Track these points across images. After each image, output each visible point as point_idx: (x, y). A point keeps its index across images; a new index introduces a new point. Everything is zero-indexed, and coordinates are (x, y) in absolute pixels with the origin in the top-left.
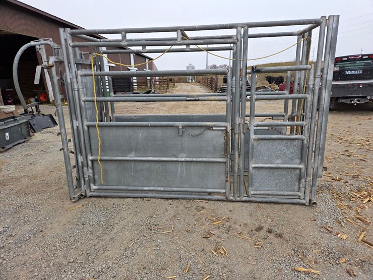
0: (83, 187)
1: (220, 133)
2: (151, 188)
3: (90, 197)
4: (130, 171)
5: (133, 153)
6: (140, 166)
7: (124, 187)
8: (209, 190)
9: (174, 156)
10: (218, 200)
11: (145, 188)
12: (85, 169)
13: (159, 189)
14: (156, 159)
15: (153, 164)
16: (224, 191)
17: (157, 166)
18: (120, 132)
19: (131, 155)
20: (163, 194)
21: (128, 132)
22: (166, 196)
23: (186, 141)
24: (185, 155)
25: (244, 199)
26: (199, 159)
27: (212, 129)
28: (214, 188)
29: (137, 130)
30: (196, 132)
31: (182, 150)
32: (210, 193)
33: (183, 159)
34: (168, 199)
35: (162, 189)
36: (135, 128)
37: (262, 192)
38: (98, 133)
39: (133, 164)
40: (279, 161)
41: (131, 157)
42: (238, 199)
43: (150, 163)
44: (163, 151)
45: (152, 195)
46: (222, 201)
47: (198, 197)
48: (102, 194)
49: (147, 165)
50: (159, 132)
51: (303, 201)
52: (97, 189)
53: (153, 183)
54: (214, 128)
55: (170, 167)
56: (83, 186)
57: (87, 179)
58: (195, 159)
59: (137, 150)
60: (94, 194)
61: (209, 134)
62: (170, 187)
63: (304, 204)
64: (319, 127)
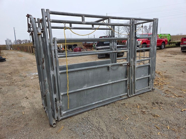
0: (56, 115)
1: (124, 67)
2: (96, 102)
3: (61, 120)
4: (84, 96)
5: (86, 85)
6: (89, 92)
7: (82, 107)
8: (121, 95)
9: (106, 82)
10: (125, 99)
11: (94, 103)
12: (58, 102)
13: (100, 101)
14: (99, 85)
15: (96, 89)
16: (126, 94)
17: (99, 89)
18: (79, 74)
19: (84, 87)
20: (102, 104)
21: (83, 73)
22: (104, 104)
23: (111, 73)
24: (111, 81)
25: (134, 95)
26: (118, 81)
29: (88, 71)
30: (115, 68)
31: (109, 78)
32: (121, 97)
33: (111, 83)
34: (104, 106)
35: (102, 101)
36: (87, 70)
37: (139, 90)
38: (68, 77)
39: (85, 91)
40: (143, 75)
41: (85, 88)
42: (132, 96)
43: (94, 89)
44: (101, 81)
45: (97, 106)
46: (126, 98)
47: (117, 100)
48: (69, 115)
49: (93, 90)
50: (99, 70)
51: (150, 90)
52: (66, 113)
53: (96, 99)
54: (123, 65)
55: (104, 88)
56: (56, 114)
57: (59, 109)
58: (116, 81)
59: (88, 83)
60: (64, 117)
61: (121, 68)
62: (104, 99)
64: (154, 60)
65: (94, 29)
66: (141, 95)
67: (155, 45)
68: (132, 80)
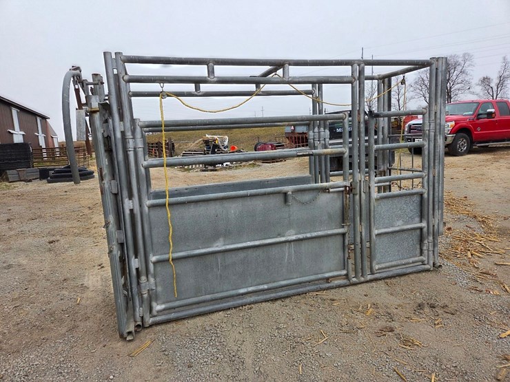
0: (139, 311)
1: (336, 195)
2: (251, 289)
3: (151, 326)
4: (215, 270)
5: (221, 239)
6: (231, 259)
7: (208, 297)
8: (327, 275)
9: (279, 235)
10: (339, 286)
12: (143, 278)
13: (261, 287)
14: (257, 243)
15: (250, 252)
16: (344, 272)
17: (259, 252)
18: (202, 210)
19: (217, 244)
20: (266, 294)
21: (213, 209)
22: (273, 295)
23: (295, 211)
24: (293, 232)
25: (369, 277)
26: (314, 234)
27: (329, 192)
28: (330, 272)
29: (227, 204)
30: (307, 197)
31: (289, 226)
32: (327, 280)
33: (294, 238)
34: (276, 299)
35: (266, 287)
36: (224, 201)
37: (387, 264)
38: (169, 215)
39: (219, 257)
40: (400, 222)
41: (218, 246)
42: (362, 279)
43: (245, 251)
44: (264, 230)
45: (253, 299)
46: (345, 286)
47: (313, 287)
48: (173, 316)
49: (242, 255)
50: (258, 204)
51: (427, 267)
52: (164, 310)
53: (250, 281)
54: (331, 190)
55: (274, 251)
56: (137, 309)
57: (145, 296)
58: (309, 235)
59: (227, 234)
60: (158, 319)
61: (324, 198)
62: (274, 282)
63: (428, 270)
64: (436, 178)
65: (261, 93)
66: (394, 281)
67: (438, 133)
68: (361, 235)
